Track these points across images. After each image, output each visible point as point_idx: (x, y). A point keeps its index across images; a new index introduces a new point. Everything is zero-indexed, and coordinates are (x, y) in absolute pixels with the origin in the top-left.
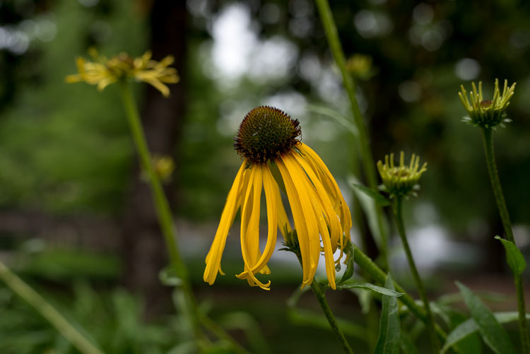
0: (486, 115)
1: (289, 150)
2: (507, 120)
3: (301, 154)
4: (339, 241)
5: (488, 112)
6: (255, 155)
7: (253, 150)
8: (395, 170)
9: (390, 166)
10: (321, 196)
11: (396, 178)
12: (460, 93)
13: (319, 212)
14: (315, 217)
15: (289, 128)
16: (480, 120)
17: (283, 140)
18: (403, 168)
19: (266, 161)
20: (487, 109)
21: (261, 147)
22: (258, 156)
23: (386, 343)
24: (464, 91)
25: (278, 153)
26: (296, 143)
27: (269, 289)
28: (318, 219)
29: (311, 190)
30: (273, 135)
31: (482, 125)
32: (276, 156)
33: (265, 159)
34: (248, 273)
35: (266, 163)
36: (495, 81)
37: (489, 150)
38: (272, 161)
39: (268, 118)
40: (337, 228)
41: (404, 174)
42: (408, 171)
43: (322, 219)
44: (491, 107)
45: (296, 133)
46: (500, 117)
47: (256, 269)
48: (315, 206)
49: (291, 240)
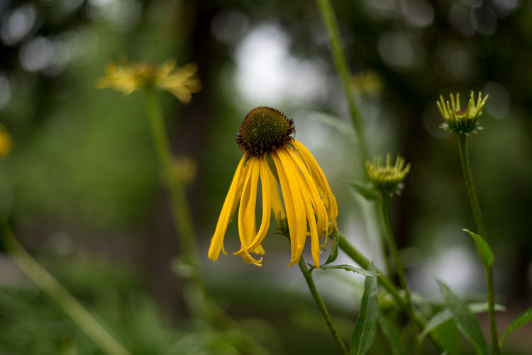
0: (461, 123)
1: (283, 145)
2: (480, 128)
3: (295, 150)
4: (325, 226)
5: (462, 120)
6: (254, 147)
7: (252, 144)
8: (381, 170)
9: (376, 167)
10: (310, 186)
11: (382, 177)
12: (438, 103)
13: (307, 201)
14: (303, 205)
15: (284, 126)
16: (455, 126)
17: (278, 136)
18: (388, 168)
19: (263, 154)
20: (461, 117)
21: (259, 141)
22: (256, 149)
23: (365, 322)
24: (442, 100)
25: (273, 147)
26: (290, 139)
27: (260, 265)
28: (306, 206)
29: (301, 181)
30: (270, 131)
31: (457, 131)
32: (271, 150)
33: (262, 152)
34: (243, 252)
36: (470, 93)
37: (464, 154)
38: (268, 154)
39: (266, 116)
40: (323, 215)
41: (388, 174)
42: (392, 171)
43: (309, 206)
44: (465, 115)
45: (291, 131)
46: (474, 125)
47: (251, 248)
48: (304, 194)
49: (283, 226)
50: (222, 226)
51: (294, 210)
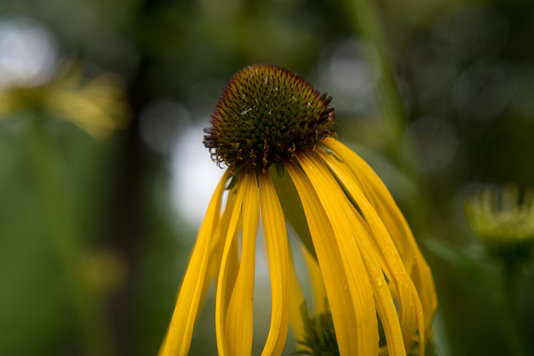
4: (418, 332)
6: (245, 152)
7: (243, 143)
13: (375, 268)
14: (367, 279)
19: (268, 166)
21: (258, 137)
28: (373, 283)
30: (282, 114)
32: (287, 157)
33: (265, 162)
35: (267, 168)
38: (280, 168)
43: (380, 283)
49: (315, 333)
50: (180, 342)
51: (348, 291)
